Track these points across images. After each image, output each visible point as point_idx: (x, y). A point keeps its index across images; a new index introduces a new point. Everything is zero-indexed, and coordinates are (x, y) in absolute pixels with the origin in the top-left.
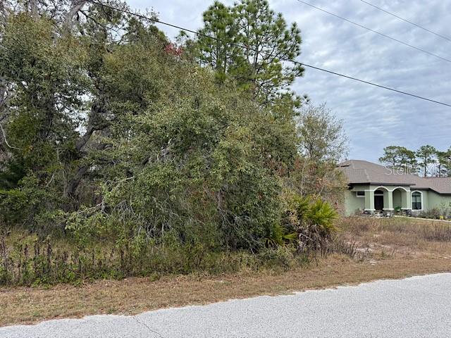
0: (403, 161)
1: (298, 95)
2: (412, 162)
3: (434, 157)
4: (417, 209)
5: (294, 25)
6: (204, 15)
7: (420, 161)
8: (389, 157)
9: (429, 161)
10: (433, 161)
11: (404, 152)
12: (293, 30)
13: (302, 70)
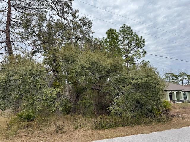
0: (173, 79)
1: (145, 61)
2: (177, 79)
3: (186, 77)
4: (186, 99)
5: (142, 37)
6: (107, 34)
7: (180, 78)
8: (167, 78)
9: (184, 79)
10: (185, 79)
11: (173, 75)
12: (141, 39)
13: (145, 52)
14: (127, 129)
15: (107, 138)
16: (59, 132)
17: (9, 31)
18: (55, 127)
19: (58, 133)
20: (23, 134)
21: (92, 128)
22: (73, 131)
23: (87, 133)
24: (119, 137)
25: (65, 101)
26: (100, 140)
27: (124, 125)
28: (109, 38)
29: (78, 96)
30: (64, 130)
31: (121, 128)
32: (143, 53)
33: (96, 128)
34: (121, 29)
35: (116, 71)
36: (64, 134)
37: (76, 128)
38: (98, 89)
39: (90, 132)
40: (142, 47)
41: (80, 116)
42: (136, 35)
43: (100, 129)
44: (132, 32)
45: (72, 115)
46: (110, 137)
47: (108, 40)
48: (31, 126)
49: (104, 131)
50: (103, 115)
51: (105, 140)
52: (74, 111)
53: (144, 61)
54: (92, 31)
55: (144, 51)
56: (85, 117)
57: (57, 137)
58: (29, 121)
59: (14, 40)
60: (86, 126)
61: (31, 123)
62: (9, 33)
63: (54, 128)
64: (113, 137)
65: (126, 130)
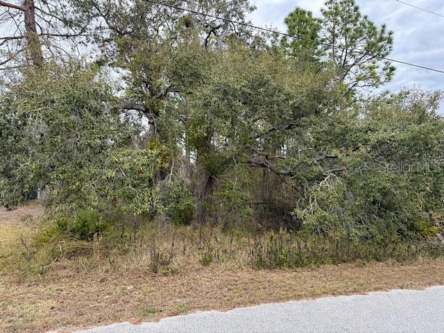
1: (392, 93)
5: (384, 27)
6: (287, 23)
12: (383, 31)
13: (393, 69)
14: (349, 271)
15: (299, 297)
16: (161, 270)
17: (33, 8)
18: (149, 256)
19: (155, 273)
20: (63, 273)
21: (248, 264)
22: (198, 270)
23: (237, 278)
24: (333, 294)
25: (176, 189)
26: (277, 304)
27: (337, 259)
28: (291, 35)
29: (210, 181)
30: (174, 265)
31: (330, 267)
32: (385, 72)
33: (260, 264)
34: (326, 9)
35: (317, 113)
36: (172, 277)
37: (206, 262)
38: (263, 166)
39: (245, 275)
40: (383, 56)
41: (217, 230)
42: (369, 23)
43: (270, 268)
44: (359, 15)
45: (196, 228)
46: (306, 296)
47: (290, 40)
48: (87, 252)
49: (282, 273)
50: (281, 229)
51: (291, 302)
52: (202, 219)
53: (387, 93)
54: (250, 5)
55: (390, 66)
56: (229, 232)
57: (153, 285)
58: (82, 239)
59: (46, 32)
60: (234, 259)
61: (86, 243)
62: (33, 13)
63: (146, 259)
64: (314, 295)
65: (345, 273)
